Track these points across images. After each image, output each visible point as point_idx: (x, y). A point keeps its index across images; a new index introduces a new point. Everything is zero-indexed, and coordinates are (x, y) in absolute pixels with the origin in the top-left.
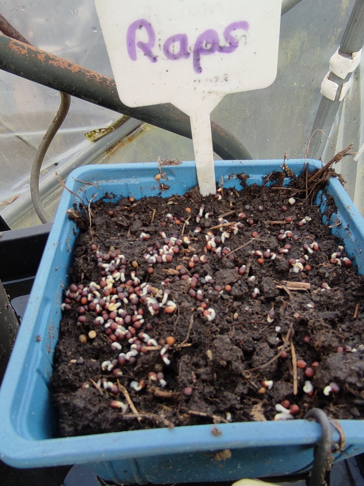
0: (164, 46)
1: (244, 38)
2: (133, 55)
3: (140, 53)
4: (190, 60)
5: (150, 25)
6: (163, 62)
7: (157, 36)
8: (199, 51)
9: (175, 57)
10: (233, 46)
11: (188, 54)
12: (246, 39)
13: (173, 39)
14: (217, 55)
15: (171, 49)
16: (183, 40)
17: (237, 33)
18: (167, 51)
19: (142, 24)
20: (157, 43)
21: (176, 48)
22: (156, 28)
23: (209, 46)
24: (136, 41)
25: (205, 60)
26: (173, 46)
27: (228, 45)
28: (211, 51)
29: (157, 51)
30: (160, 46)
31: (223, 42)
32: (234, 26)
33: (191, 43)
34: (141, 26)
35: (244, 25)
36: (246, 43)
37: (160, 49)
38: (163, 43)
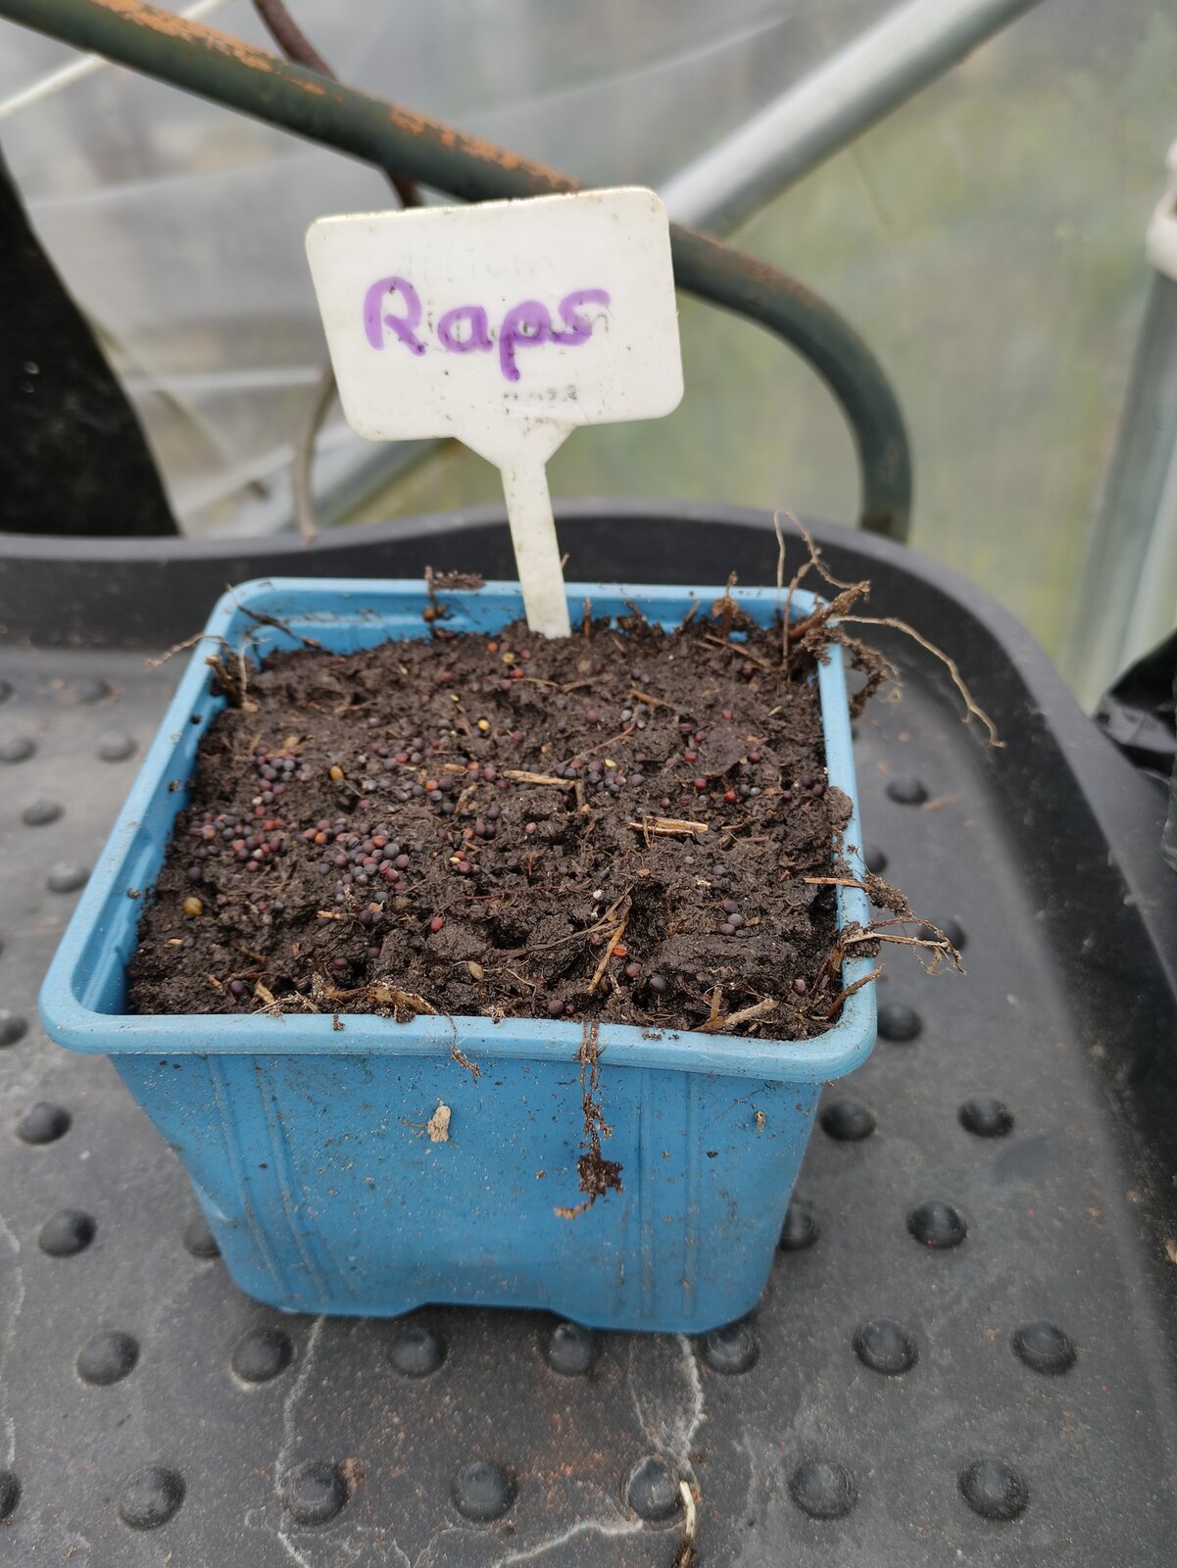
0: (439, 326)
1: (602, 320)
2: (375, 340)
3: (390, 336)
4: (496, 350)
5: (411, 287)
6: (437, 355)
7: (425, 308)
8: (510, 339)
9: (461, 348)
10: (580, 333)
11: (488, 344)
12: (607, 322)
13: (457, 314)
14: (549, 347)
15: (453, 332)
16: (478, 318)
17: (588, 310)
18: (445, 336)
19: (393, 285)
20: (424, 319)
21: (464, 330)
22: (422, 292)
23: (531, 331)
24: (383, 314)
25: (524, 356)
26: (458, 328)
27: (570, 330)
28: (537, 339)
29: (423, 333)
30: (430, 325)
31: (558, 324)
32: (579, 297)
33: (495, 323)
34: (392, 289)
35: (600, 296)
36: (607, 329)
37: (432, 331)
38: (436, 320)
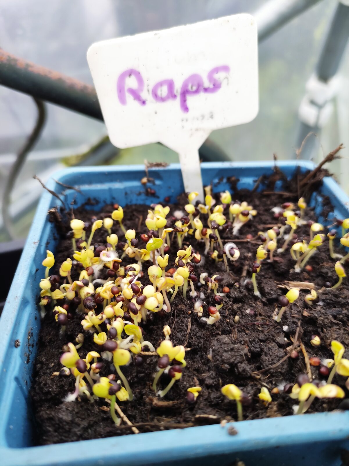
0: (153, 91)
1: (226, 80)
2: (122, 100)
3: (129, 98)
4: (178, 100)
5: (139, 73)
6: (152, 104)
7: (146, 82)
8: (185, 93)
9: (163, 100)
10: (216, 86)
11: (175, 96)
12: (228, 81)
13: (161, 84)
14: (202, 95)
15: (159, 93)
16: (171, 85)
17: (220, 76)
18: (155, 95)
19: (131, 73)
20: (145, 88)
21: (164, 91)
22: (144, 75)
23: (194, 88)
24: (126, 88)
25: (191, 100)
26: (161, 91)
27: (211, 86)
28: (197, 91)
29: (145, 95)
30: (148, 91)
31: (207, 84)
32: (216, 70)
33: (178, 87)
34: (130, 75)
35: (226, 68)
36: (228, 84)
37: (149, 93)
38: (151, 88)
